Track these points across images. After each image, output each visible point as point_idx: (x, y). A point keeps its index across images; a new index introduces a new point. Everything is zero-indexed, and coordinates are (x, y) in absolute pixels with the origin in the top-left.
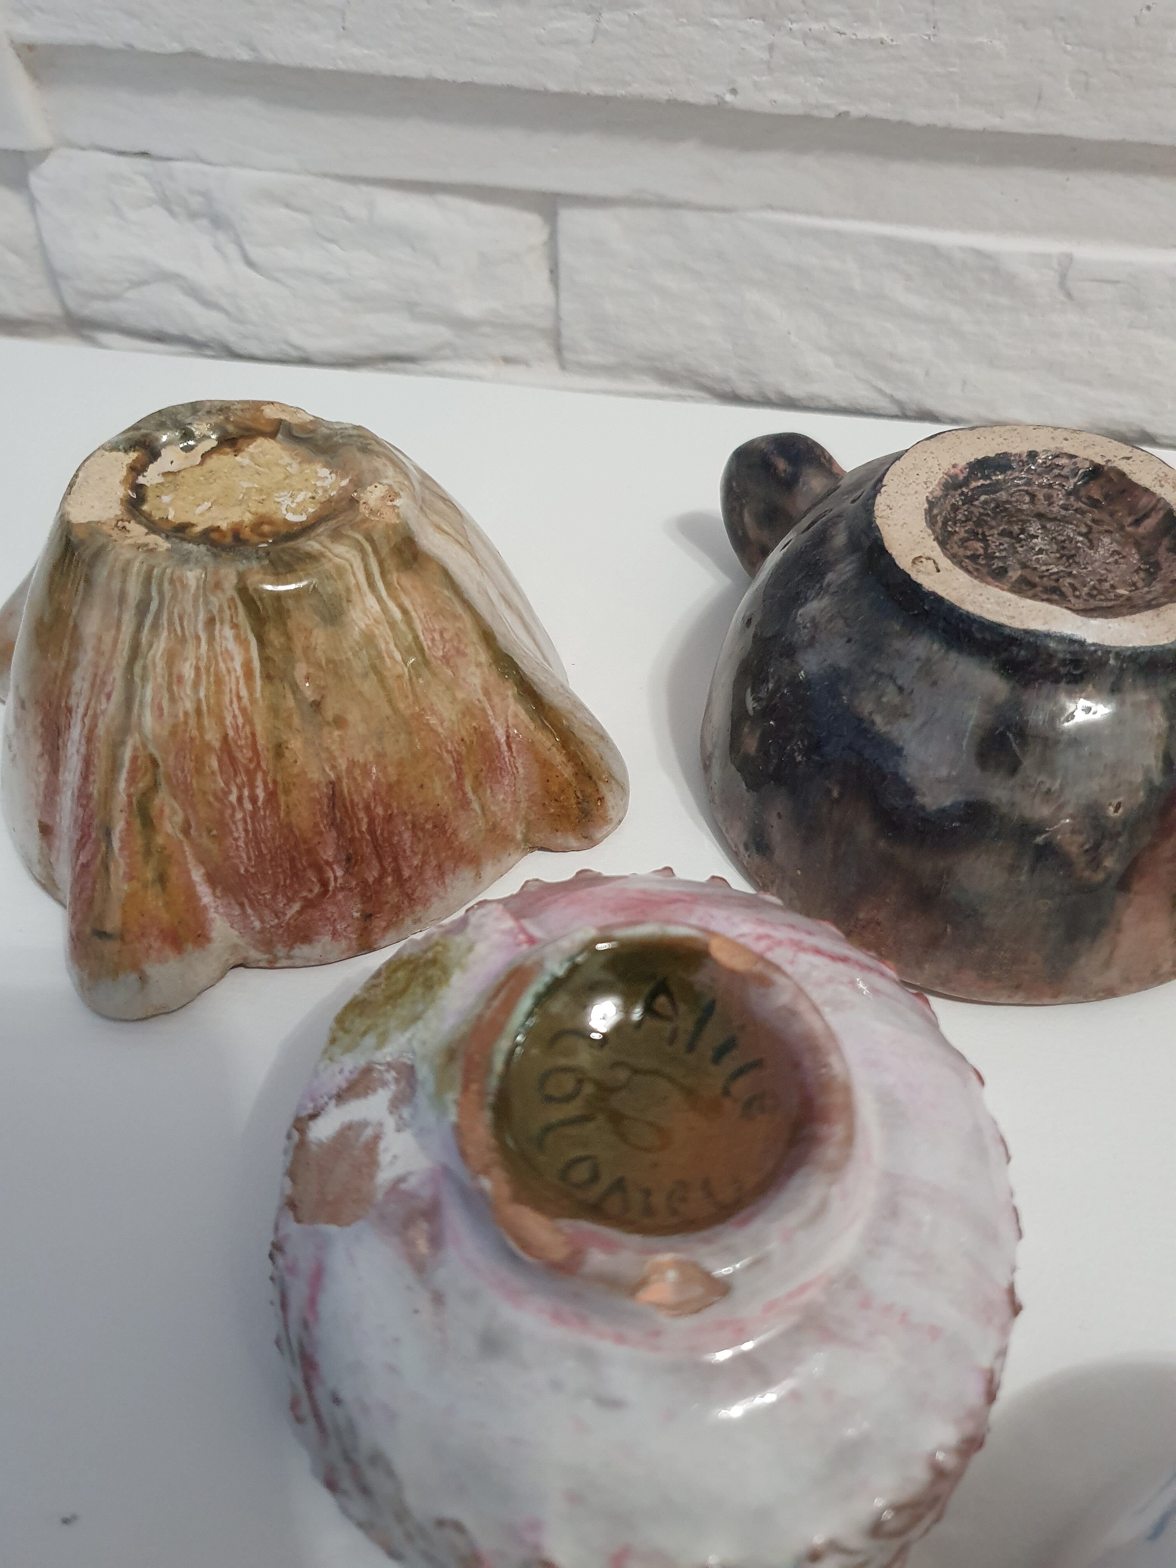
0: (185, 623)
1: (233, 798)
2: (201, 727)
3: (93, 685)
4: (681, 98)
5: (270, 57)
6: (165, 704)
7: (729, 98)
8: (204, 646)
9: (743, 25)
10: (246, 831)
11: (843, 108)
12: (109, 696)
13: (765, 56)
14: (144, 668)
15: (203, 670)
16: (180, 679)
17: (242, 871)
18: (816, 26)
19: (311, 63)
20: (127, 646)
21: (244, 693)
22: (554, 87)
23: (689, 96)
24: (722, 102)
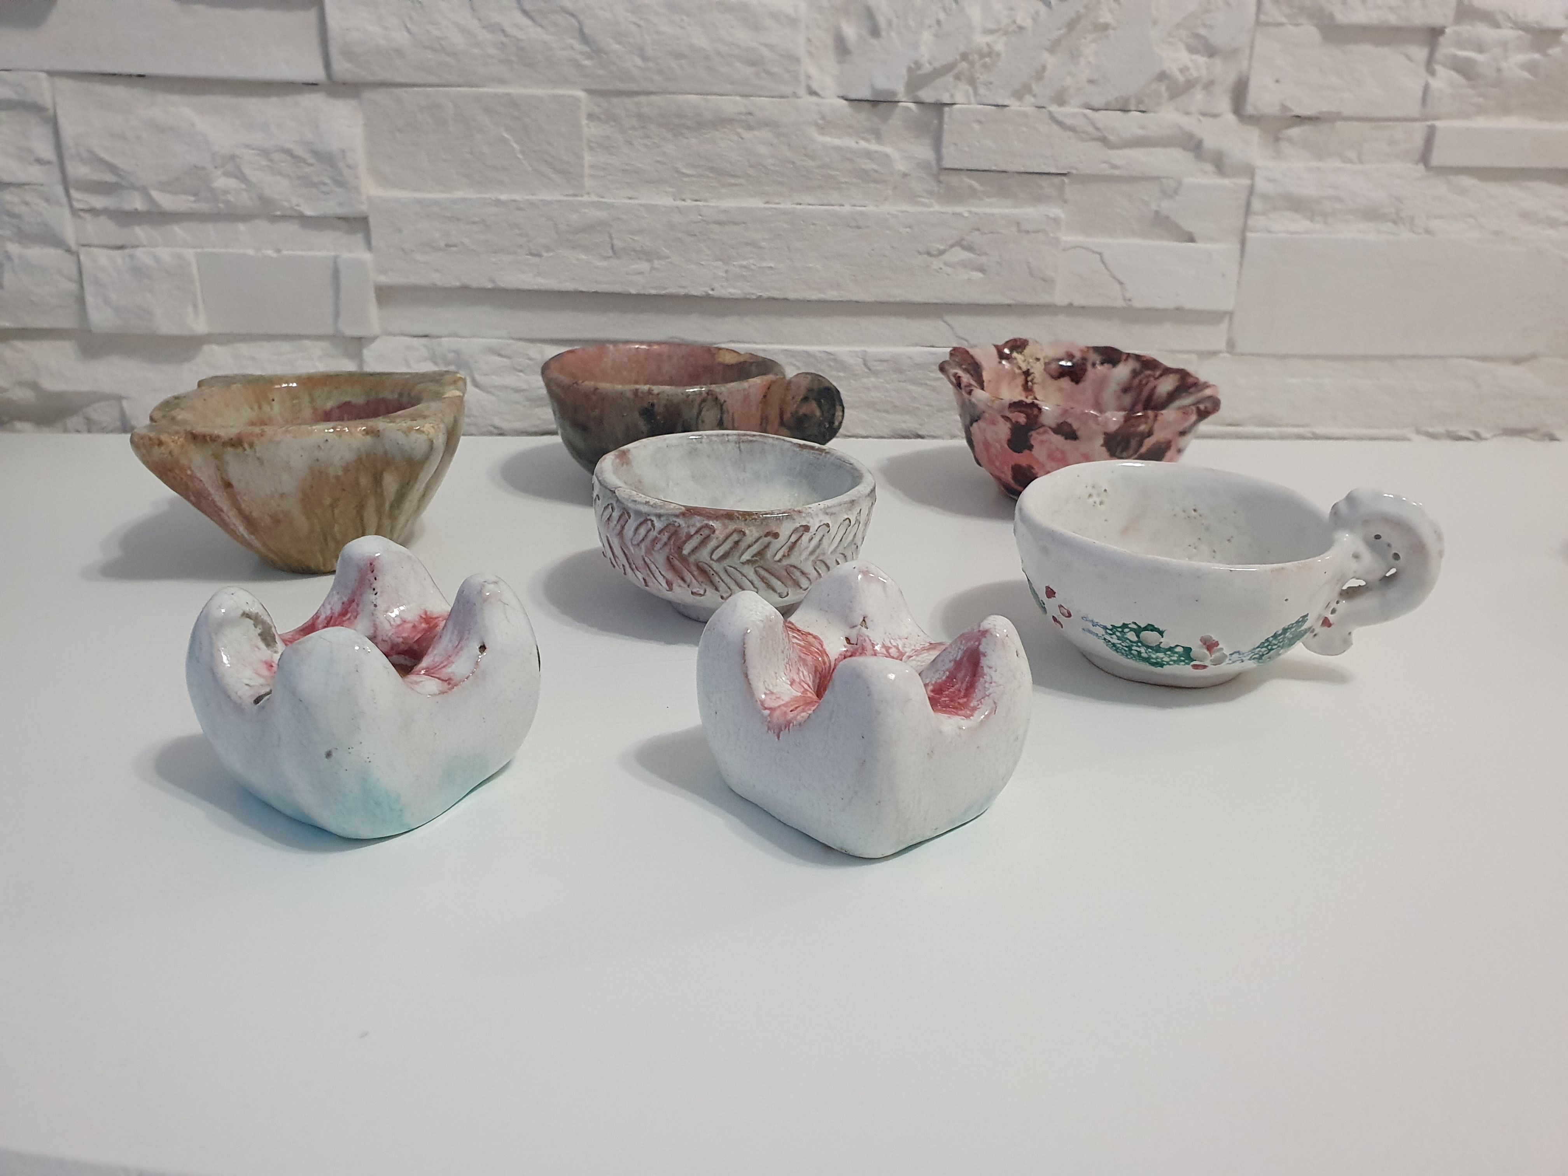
4: (690, 294)
5: (502, 285)
7: (711, 292)
9: (715, 264)
11: (760, 294)
13: (724, 275)
18: (745, 263)
19: (521, 286)
22: (633, 291)
23: (694, 292)
24: (708, 294)
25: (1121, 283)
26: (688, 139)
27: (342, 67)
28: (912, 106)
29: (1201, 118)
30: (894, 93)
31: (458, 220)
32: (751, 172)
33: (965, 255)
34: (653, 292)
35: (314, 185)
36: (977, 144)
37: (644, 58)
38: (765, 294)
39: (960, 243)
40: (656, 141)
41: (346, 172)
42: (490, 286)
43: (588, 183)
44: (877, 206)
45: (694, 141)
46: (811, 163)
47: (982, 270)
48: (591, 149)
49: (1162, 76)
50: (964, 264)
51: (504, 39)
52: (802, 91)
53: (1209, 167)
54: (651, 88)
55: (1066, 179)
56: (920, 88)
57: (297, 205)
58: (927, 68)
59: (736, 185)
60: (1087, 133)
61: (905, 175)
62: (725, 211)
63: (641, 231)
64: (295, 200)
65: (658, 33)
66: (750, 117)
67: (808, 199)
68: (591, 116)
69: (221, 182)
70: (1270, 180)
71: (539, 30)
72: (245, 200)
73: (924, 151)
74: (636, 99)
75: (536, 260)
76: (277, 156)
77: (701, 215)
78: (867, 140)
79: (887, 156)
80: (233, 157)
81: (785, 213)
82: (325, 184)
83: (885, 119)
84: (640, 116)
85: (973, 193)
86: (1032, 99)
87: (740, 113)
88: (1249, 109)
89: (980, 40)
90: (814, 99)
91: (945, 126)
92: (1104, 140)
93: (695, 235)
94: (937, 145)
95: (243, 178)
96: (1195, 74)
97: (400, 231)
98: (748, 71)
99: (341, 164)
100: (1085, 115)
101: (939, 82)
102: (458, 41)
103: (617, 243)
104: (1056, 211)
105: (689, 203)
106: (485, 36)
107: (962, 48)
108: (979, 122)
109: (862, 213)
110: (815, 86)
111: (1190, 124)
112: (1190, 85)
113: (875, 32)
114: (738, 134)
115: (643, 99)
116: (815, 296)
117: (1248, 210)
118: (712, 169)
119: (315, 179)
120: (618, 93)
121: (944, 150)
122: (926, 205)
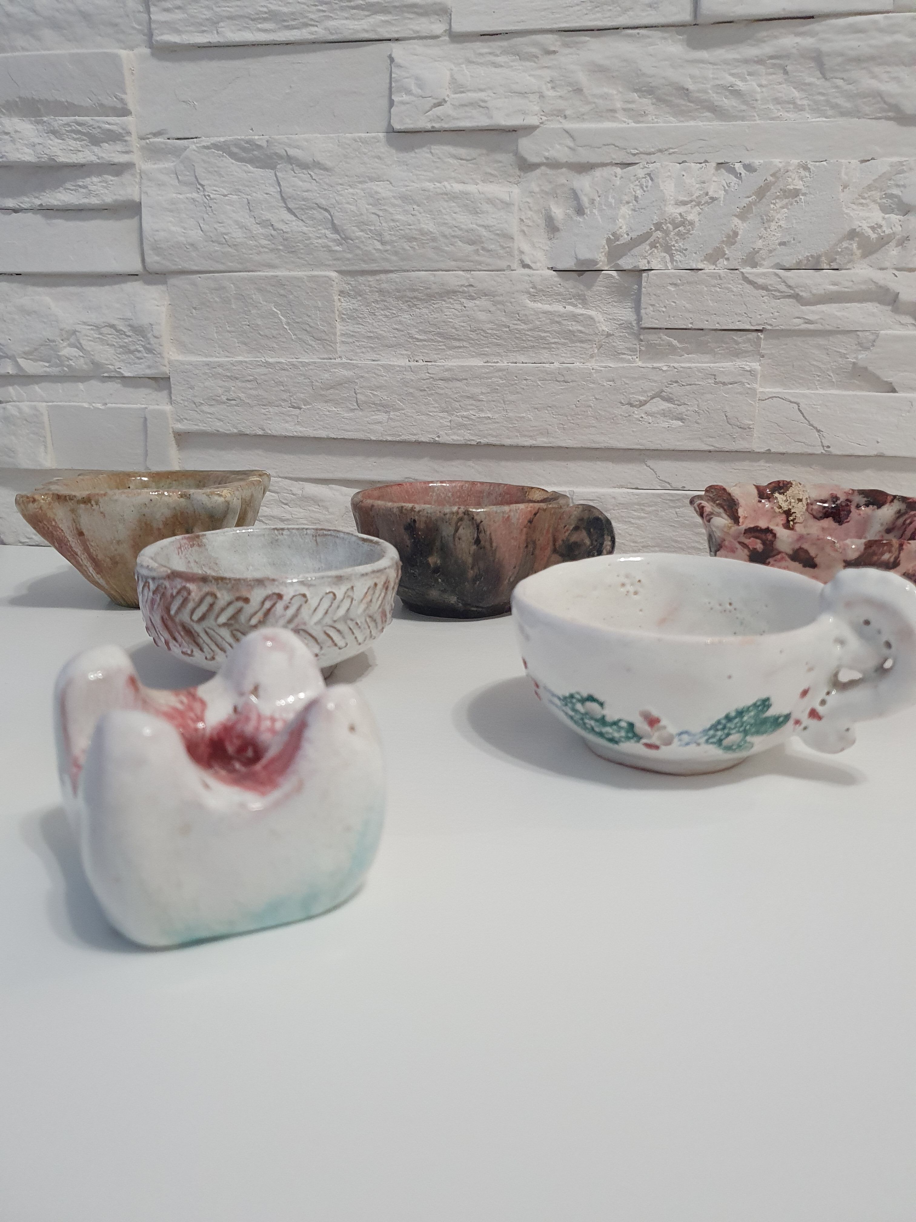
4: (420, 440)
5: (271, 432)
7: (437, 439)
9: (441, 415)
11: (479, 440)
13: (449, 424)
18: (466, 414)
19: (285, 433)
22: (373, 438)
23: (423, 439)
24: (435, 440)
25: (819, 431)
26: (420, 309)
27: (152, 259)
28: (614, 273)
29: (897, 273)
30: (596, 263)
31: (236, 378)
32: (473, 336)
33: (666, 405)
34: (389, 438)
35: (131, 352)
36: (674, 304)
37: (383, 243)
38: (484, 441)
39: (658, 395)
40: (395, 312)
41: (153, 341)
42: (260, 432)
43: (340, 348)
44: (584, 363)
45: (425, 311)
46: (524, 327)
47: (681, 419)
48: (343, 320)
49: (853, 234)
50: (664, 414)
51: (273, 232)
52: (515, 265)
53: (907, 319)
54: (388, 266)
55: (760, 335)
56: (621, 257)
57: (120, 368)
58: (625, 239)
59: (460, 347)
60: (778, 291)
61: (608, 335)
62: (450, 370)
63: (379, 387)
64: (118, 365)
65: (393, 220)
66: (471, 289)
67: (522, 358)
68: (342, 293)
69: (67, 351)
71: (301, 223)
72: (81, 364)
73: (626, 313)
74: (378, 277)
75: (297, 411)
76: (105, 330)
77: (428, 373)
78: (575, 306)
79: (591, 318)
80: (74, 332)
81: (500, 370)
82: (139, 351)
83: (589, 286)
84: (381, 291)
85: (673, 350)
86: (725, 263)
87: (462, 286)
89: (673, 211)
90: (527, 271)
91: (644, 290)
92: (796, 297)
93: (425, 390)
94: (637, 307)
95: (81, 348)
96: (888, 231)
97: (192, 388)
98: (470, 248)
99: (149, 335)
100: (777, 275)
101: (636, 251)
102: (238, 235)
103: (360, 397)
104: (752, 365)
105: (421, 363)
106: (258, 230)
107: (656, 219)
108: (675, 285)
109: (569, 369)
110: (528, 261)
111: (884, 278)
112: (883, 241)
113: (580, 211)
114: (462, 304)
115: (383, 276)
116: (527, 442)
118: (440, 334)
119: (132, 348)
120: (363, 273)
121: (643, 311)
122: (629, 361)
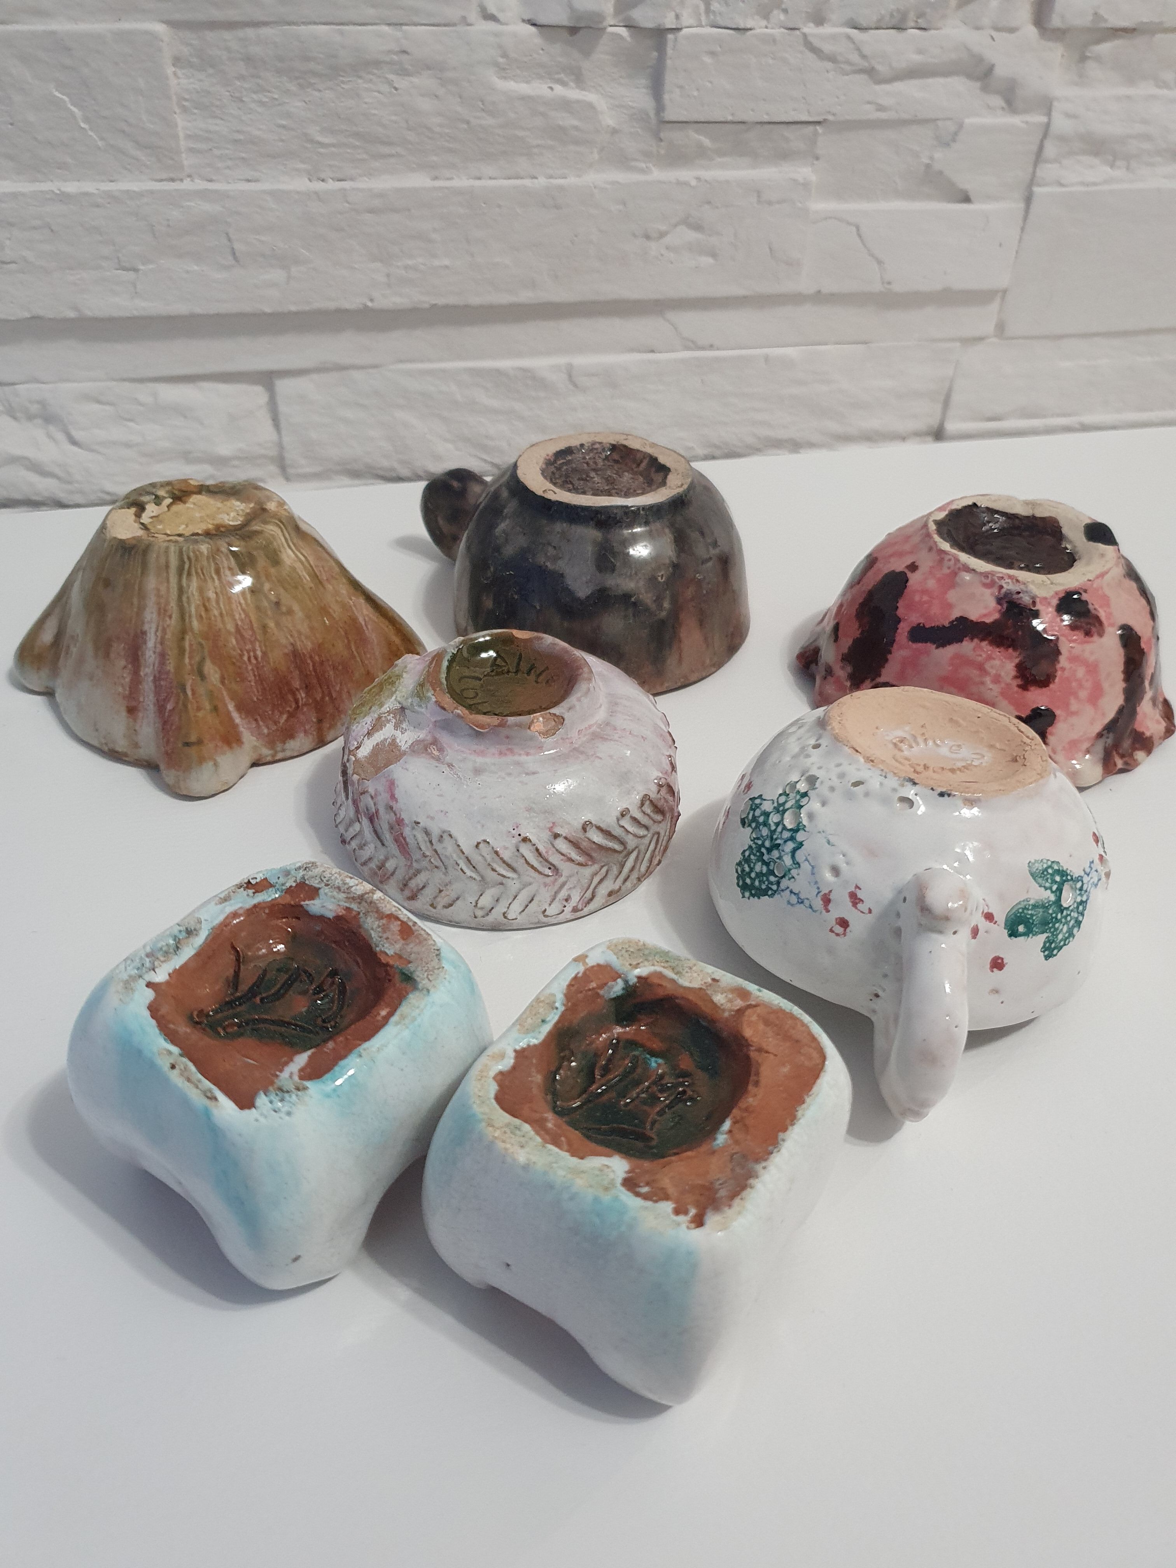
0: (205, 572)
1: (246, 658)
2: (223, 622)
3: (159, 614)
5: (89, 313)
6: (203, 614)
7: (370, 304)
8: (217, 581)
9: (371, 266)
10: (255, 675)
11: (434, 302)
12: (170, 617)
13: (386, 280)
14: (188, 598)
15: (219, 593)
16: (209, 599)
17: (255, 699)
18: (410, 262)
19: (116, 313)
20: (176, 589)
21: (242, 602)
22: (268, 310)
23: (347, 305)
24: (366, 306)
25: (880, 262)
26: (320, 91)
28: (623, 31)
29: (994, 34)
30: (599, 17)
31: (11, 225)
32: (411, 136)
33: (692, 236)
34: (294, 309)
36: (709, 85)
38: (441, 302)
39: (686, 221)
40: (276, 96)
42: (72, 315)
43: (187, 160)
44: (579, 176)
45: (328, 94)
46: (489, 121)
47: (714, 255)
48: (185, 109)
50: (689, 248)
52: (473, 16)
53: (997, 101)
55: (819, 129)
56: (634, 5)
59: (391, 156)
60: (848, 62)
61: (614, 132)
62: (381, 195)
63: (270, 229)
66: (405, 57)
67: (490, 171)
68: (177, 61)
70: (1068, 116)
73: (639, 97)
74: (240, 33)
75: (131, 275)
77: (348, 203)
78: (564, 84)
79: (591, 106)
81: (460, 192)
83: (587, 53)
84: (248, 60)
85: (702, 153)
86: (782, 17)
87: (390, 52)
88: (1056, 21)
90: (491, 26)
91: (669, 62)
92: (870, 72)
93: (343, 230)
94: (657, 88)
100: (849, 37)
103: (237, 246)
104: (805, 172)
105: (331, 185)
108: (712, 54)
109: (561, 188)
110: (492, 7)
111: (979, 42)
114: (390, 83)
115: (250, 32)
116: (504, 299)
117: (1039, 156)
118: (357, 135)
120: (213, 25)
121: (666, 97)
122: (642, 171)
